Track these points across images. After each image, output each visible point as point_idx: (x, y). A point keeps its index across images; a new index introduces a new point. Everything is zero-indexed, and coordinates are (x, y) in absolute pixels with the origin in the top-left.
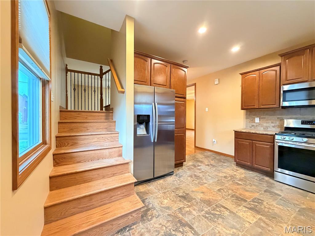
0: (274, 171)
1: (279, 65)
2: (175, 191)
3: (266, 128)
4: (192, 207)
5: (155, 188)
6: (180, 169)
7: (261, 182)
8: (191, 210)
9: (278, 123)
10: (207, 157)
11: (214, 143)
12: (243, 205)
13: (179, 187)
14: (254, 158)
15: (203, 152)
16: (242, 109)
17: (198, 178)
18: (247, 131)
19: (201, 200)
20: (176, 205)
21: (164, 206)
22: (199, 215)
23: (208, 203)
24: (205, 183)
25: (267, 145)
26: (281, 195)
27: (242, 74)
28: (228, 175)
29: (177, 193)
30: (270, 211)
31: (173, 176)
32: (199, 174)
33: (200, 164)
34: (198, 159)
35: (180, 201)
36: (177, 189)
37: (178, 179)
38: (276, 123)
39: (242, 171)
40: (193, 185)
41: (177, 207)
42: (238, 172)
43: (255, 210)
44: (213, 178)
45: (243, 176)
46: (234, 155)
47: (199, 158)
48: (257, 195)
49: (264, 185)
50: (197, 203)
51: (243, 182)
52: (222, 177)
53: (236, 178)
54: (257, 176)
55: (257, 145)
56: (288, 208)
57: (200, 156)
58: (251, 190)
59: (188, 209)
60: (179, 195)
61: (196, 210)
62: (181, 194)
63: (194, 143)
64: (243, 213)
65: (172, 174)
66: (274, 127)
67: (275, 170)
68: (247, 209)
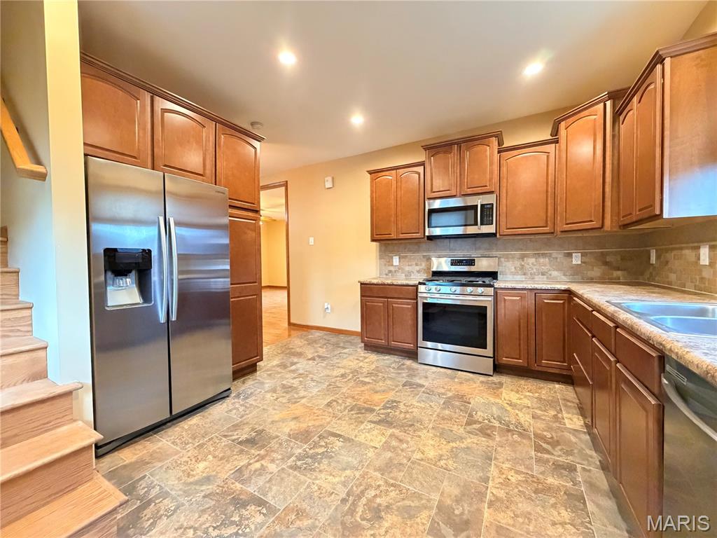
0: (417, 347)
1: (422, 164)
2: (230, 434)
3: (408, 275)
4: (267, 458)
5: (173, 443)
6: (249, 378)
7: (400, 371)
8: (265, 464)
9: (424, 265)
10: (312, 343)
11: (327, 311)
12: (369, 419)
13: (241, 422)
14: (391, 330)
15: (304, 333)
16: (373, 240)
17: (290, 389)
18: (380, 282)
19: (289, 436)
20: (228, 465)
21: (196, 478)
22: (283, 469)
23: (303, 437)
24: (303, 397)
25: (408, 304)
26: (424, 384)
27: (371, 173)
28: (348, 371)
29: (234, 437)
30: (408, 416)
31: (228, 400)
32: (292, 381)
33: (295, 360)
34: (293, 350)
35: (241, 452)
36: (236, 427)
37: (241, 403)
38: (421, 265)
39: (373, 357)
40: (276, 407)
41: (231, 470)
42: (366, 360)
43: (386, 422)
44: (320, 382)
45: (373, 366)
46: (360, 330)
47: (294, 347)
48: (391, 396)
49: (404, 375)
50: (281, 444)
51: (373, 378)
52: (337, 377)
53: (362, 373)
54: (395, 362)
55: (394, 305)
56: (431, 404)
57: (297, 342)
58: (383, 388)
59: (258, 465)
60: (240, 440)
61: (277, 460)
62: (244, 437)
63: (287, 317)
64: (367, 434)
65: (228, 396)
66: (418, 272)
67: (419, 345)
68: (373, 425)
